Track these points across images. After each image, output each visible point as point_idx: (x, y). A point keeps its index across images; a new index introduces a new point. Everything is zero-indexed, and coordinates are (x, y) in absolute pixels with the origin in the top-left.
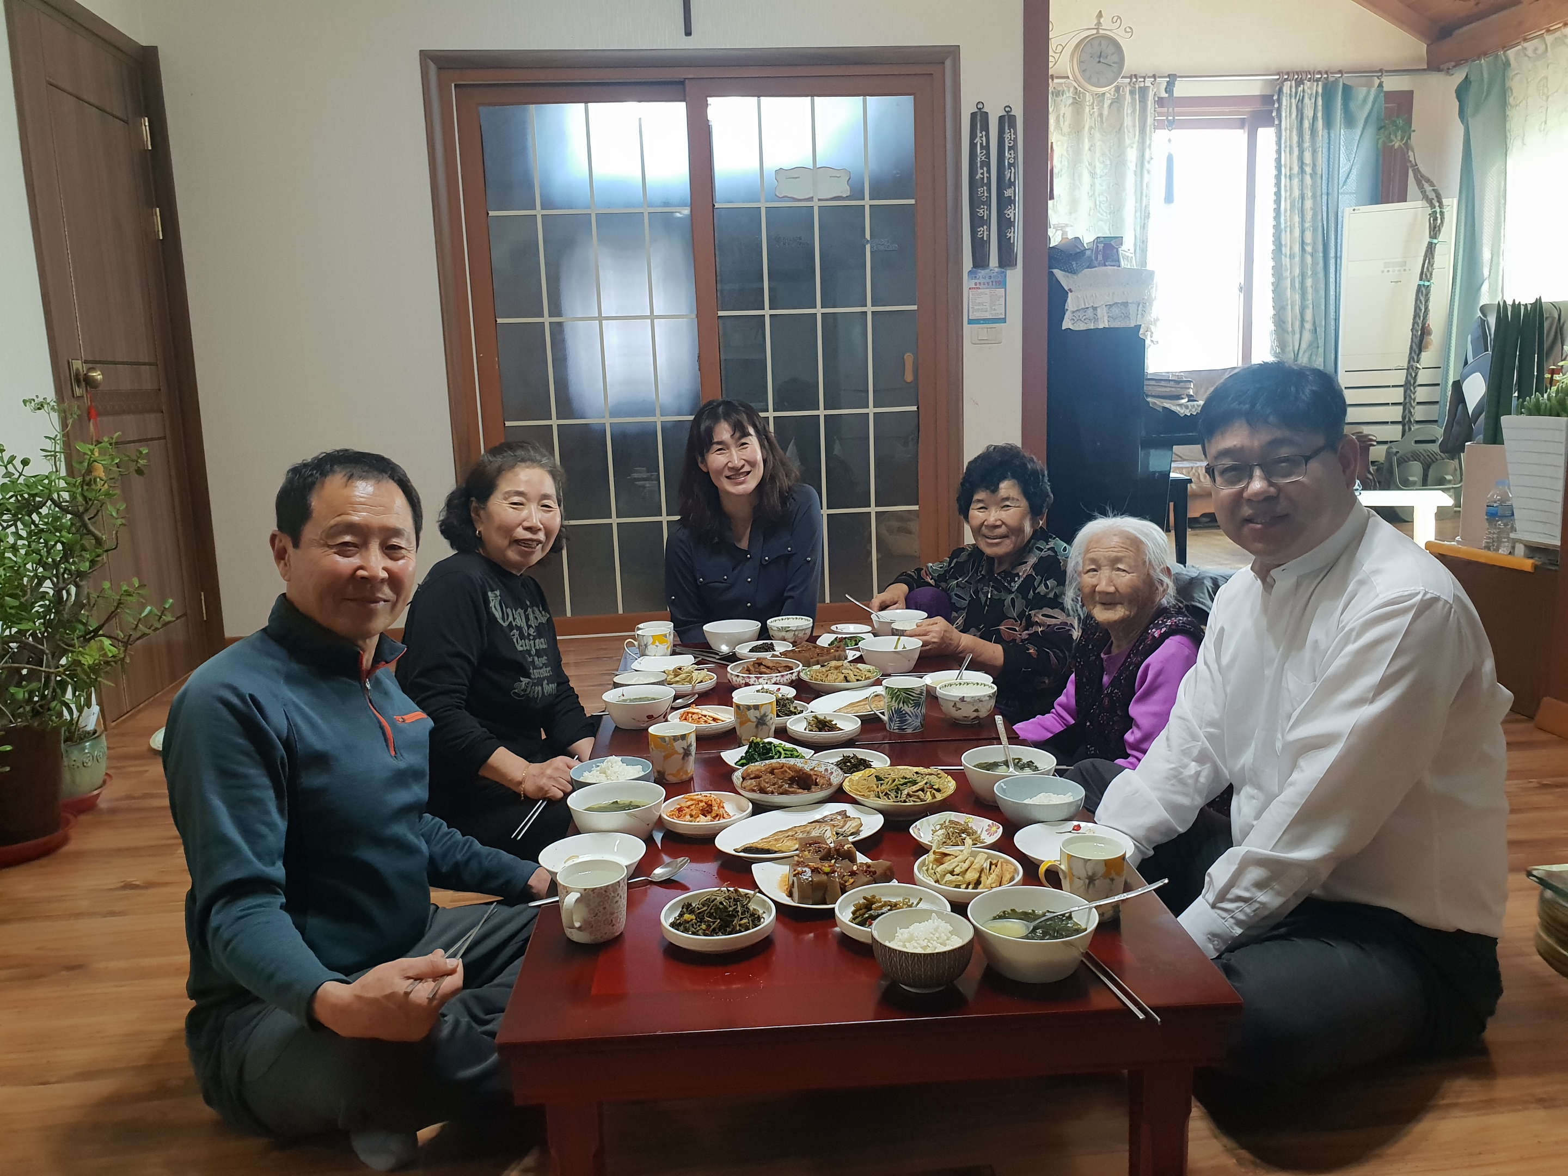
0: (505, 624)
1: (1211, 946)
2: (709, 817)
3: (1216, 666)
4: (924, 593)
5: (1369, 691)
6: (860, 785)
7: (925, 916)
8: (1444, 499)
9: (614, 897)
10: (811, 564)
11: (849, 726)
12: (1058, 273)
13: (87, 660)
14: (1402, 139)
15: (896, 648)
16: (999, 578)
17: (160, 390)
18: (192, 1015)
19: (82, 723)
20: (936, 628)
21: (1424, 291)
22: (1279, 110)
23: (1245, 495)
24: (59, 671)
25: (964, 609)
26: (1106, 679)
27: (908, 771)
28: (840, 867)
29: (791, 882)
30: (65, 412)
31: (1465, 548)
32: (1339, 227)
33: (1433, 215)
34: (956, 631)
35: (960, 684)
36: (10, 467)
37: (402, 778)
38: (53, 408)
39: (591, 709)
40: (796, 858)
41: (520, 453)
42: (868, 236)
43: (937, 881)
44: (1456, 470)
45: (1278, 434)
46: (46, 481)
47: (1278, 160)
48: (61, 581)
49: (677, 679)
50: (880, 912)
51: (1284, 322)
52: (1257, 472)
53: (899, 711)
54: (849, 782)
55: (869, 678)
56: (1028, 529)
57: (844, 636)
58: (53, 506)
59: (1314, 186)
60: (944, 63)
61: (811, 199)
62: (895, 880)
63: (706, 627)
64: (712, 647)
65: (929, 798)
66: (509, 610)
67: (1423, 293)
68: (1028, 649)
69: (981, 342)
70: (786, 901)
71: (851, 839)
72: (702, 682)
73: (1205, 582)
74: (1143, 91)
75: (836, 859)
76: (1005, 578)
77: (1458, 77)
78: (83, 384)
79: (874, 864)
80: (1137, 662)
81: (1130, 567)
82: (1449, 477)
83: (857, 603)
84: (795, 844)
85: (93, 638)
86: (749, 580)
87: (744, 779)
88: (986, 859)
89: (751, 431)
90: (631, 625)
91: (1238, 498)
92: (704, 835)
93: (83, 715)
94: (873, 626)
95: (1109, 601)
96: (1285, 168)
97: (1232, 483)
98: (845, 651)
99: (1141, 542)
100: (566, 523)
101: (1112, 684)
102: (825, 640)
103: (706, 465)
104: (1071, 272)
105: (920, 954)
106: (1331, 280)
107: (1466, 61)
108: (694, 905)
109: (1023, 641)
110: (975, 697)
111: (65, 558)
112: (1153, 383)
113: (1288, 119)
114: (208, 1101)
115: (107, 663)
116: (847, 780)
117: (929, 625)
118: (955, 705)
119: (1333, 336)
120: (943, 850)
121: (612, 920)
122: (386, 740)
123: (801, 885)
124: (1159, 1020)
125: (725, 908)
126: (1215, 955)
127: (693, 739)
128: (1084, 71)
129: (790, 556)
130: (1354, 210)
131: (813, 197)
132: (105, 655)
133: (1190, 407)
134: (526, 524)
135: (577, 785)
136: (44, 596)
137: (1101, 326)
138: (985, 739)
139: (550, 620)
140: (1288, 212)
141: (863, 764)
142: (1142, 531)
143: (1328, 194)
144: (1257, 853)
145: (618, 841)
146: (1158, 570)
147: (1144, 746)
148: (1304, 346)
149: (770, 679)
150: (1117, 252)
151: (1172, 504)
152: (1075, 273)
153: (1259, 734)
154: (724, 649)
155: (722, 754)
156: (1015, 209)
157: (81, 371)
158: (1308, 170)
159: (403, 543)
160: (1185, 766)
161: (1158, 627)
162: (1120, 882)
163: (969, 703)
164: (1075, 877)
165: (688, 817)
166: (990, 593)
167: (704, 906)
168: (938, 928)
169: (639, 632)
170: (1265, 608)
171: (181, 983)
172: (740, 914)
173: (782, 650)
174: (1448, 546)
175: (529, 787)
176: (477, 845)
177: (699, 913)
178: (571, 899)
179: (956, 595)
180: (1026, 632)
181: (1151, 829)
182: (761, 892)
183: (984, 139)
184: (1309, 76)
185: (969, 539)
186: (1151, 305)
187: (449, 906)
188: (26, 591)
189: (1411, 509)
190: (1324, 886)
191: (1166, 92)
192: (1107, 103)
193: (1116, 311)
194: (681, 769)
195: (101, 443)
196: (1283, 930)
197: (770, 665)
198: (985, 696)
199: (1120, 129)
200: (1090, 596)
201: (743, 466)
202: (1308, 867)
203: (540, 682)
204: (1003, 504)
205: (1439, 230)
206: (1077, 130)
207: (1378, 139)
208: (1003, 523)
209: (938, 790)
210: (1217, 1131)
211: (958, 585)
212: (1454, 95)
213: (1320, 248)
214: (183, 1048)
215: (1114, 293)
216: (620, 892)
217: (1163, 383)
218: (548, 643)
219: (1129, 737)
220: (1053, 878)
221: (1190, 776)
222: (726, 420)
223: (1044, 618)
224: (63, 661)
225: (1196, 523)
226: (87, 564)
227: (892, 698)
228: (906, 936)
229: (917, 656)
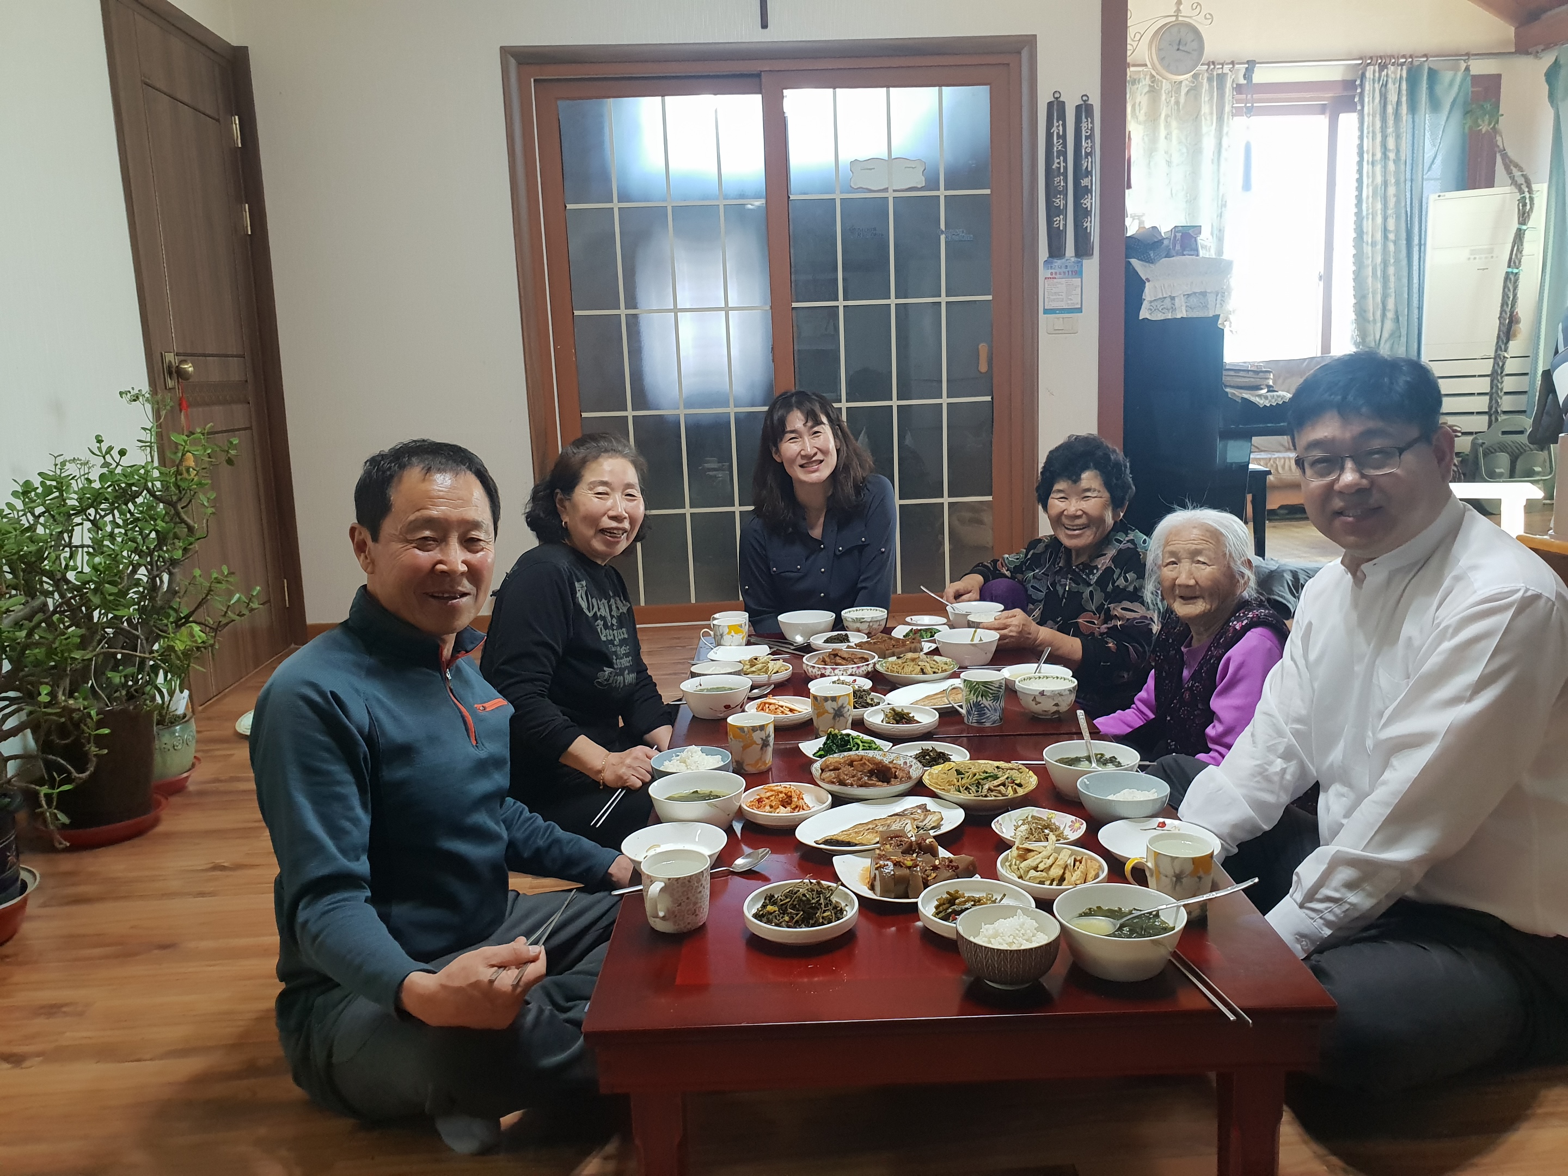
0: (590, 615)
1: (1299, 947)
2: (789, 809)
3: (1304, 662)
4: (999, 585)
5: (1466, 690)
6: (939, 779)
7: (1010, 912)
8: (1536, 492)
9: (697, 887)
10: (886, 554)
11: (927, 719)
12: (1134, 262)
13: (179, 646)
14: (1489, 124)
15: (972, 640)
16: (1077, 570)
17: (246, 381)
18: (282, 996)
19: (172, 707)
20: (1015, 621)
21: (1513, 279)
22: (1362, 95)
23: (1336, 487)
24: (154, 657)
25: (1040, 601)
26: (1186, 673)
27: (989, 765)
28: (923, 861)
29: (872, 875)
30: (158, 404)
31: (1558, 542)
32: (1424, 213)
33: (1522, 201)
34: (1034, 623)
35: (1040, 678)
36: (108, 458)
37: (483, 767)
38: (147, 400)
39: (668, 697)
40: (878, 852)
41: (603, 444)
42: (943, 226)
43: (1020, 877)
44: (1545, 461)
45: (1371, 424)
46: (142, 471)
47: (1361, 147)
48: (155, 568)
49: (753, 669)
50: (964, 907)
51: (1365, 311)
52: (1349, 464)
53: (977, 705)
54: (929, 775)
55: (945, 671)
56: (1109, 520)
57: (919, 628)
58: (148, 495)
59: (1397, 173)
60: (1019, 53)
61: (886, 190)
62: (977, 875)
63: (781, 618)
64: (787, 637)
65: (1010, 793)
66: (594, 600)
67: (1511, 281)
68: (1107, 643)
69: (1057, 331)
70: (869, 894)
71: (932, 833)
72: (777, 672)
73: (1285, 575)
74: (1222, 78)
75: (918, 853)
76: (1083, 571)
77: (1548, 60)
78: (175, 375)
79: (956, 859)
80: (1218, 655)
81: (1210, 560)
82: (1538, 469)
83: (933, 595)
84: (876, 837)
85: (184, 624)
86: (823, 570)
87: (822, 770)
88: (1070, 856)
89: (824, 419)
90: (707, 615)
91: (1329, 491)
92: (782, 826)
93: (173, 699)
94: (947, 617)
95: (1189, 595)
96: (1368, 153)
97: (1322, 475)
98: (920, 642)
99: (1221, 533)
100: (648, 512)
101: (1193, 677)
102: (900, 632)
103: (780, 456)
104: (1148, 262)
105: (1007, 950)
106: (1414, 268)
107: (1556, 45)
108: (776, 897)
109: (1101, 634)
110: (1055, 691)
111: (159, 547)
112: (1232, 373)
113: (1370, 104)
114: (297, 1080)
115: (198, 648)
116: (927, 773)
117: (1007, 618)
118: (1035, 699)
119: (1416, 324)
120: (1026, 846)
121: (695, 910)
122: (467, 730)
123: (883, 878)
124: (1250, 1021)
125: (808, 900)
126: (1303, 956)
127: (771, 729)
128: (1163, 59)
129: (862, 548)
130: (1439, 196)
131: (887, 188)
132: (196, 641)
133: (1269, 398)
134: (611, 513)
135: (657, 775)
136: (138, 583)
137: (1179, 316)
138: (1064, 734)
139: (630, 610)
140: (1371, 199)
141: (942, 758)
142: (1222, 523)
143: (1412, 180)
144: (1347, 853)
145: (699, 831)
146: (1239, 562)
147: (1227, 740)
148: (1386, 335)
149: (845, 670)
150: (1196, 241)
151: (1249, 497)
152: (1152, 263)
153: (1348, 731)
154: (799, 639)
155: (800, 745)
156: (1091, 199)
157: (173, 364)
158: (1392, 155)
159: (482, 536)
160: (1270, 763)
161: (1239, 619)
162: (1208, 882)
163: (1049, 697)
164: (1161, 876)
165: (768, 808)
166: (1068, 585)
167: (787, 898)
168: (1024, 925)
169: (715, 622)
170: (1355, 603)
171: (272, 963)
172: (823, 906)
173: (857, 641)
174: (1541, 540)
175: (608, 776)
176: (559, 832)
177: (782, 905)
178: (655, 888)
179: (1032, 587)
180: (1105, 625)
181: (1235, 826)
182: (843, 885)
183: (1061, 128)
184: (1393, 61)
185: (1045, 529)
186: (1229, 294)
187: (530, 892)
188: (123, 579)
189: (1498, 502)
190: (1418, 888)
191: (1245, 78)
192: (1184, 90)
193: (1193, 300)
194: (761, 759)
195: (193, 434)
196: (1373, 932)
197: (846, 656)
198: (1065, 690)
199: (1197, 117)
200: (1170, 590)
201: (816, 454)
202: (1402, 868)
203: (621, 672)
204: (1083, 495)
205: (1529, 215)
206: (1153, 118)
207: (1465, 124)
208: (1084, 513)
209: (1020, 785)
210: (1307, 1137)
211: (1034, 577)
212: (1544, 78)
213: (1404, 235)
214: (272, 1027)
215: (1192, 283)
216: (704, 883)
217: (1241, 374)
218: (628, 633)
219: (1210, 731)
220: (1140, 876)
221: (1276, 773)
222: (798, 408)
223: (1123, 612)
224: (156, 647)
225: (1274, 515)
226: (180, 552)
227: (971, 691)
228: (991, 932)
229: (994, 649)
